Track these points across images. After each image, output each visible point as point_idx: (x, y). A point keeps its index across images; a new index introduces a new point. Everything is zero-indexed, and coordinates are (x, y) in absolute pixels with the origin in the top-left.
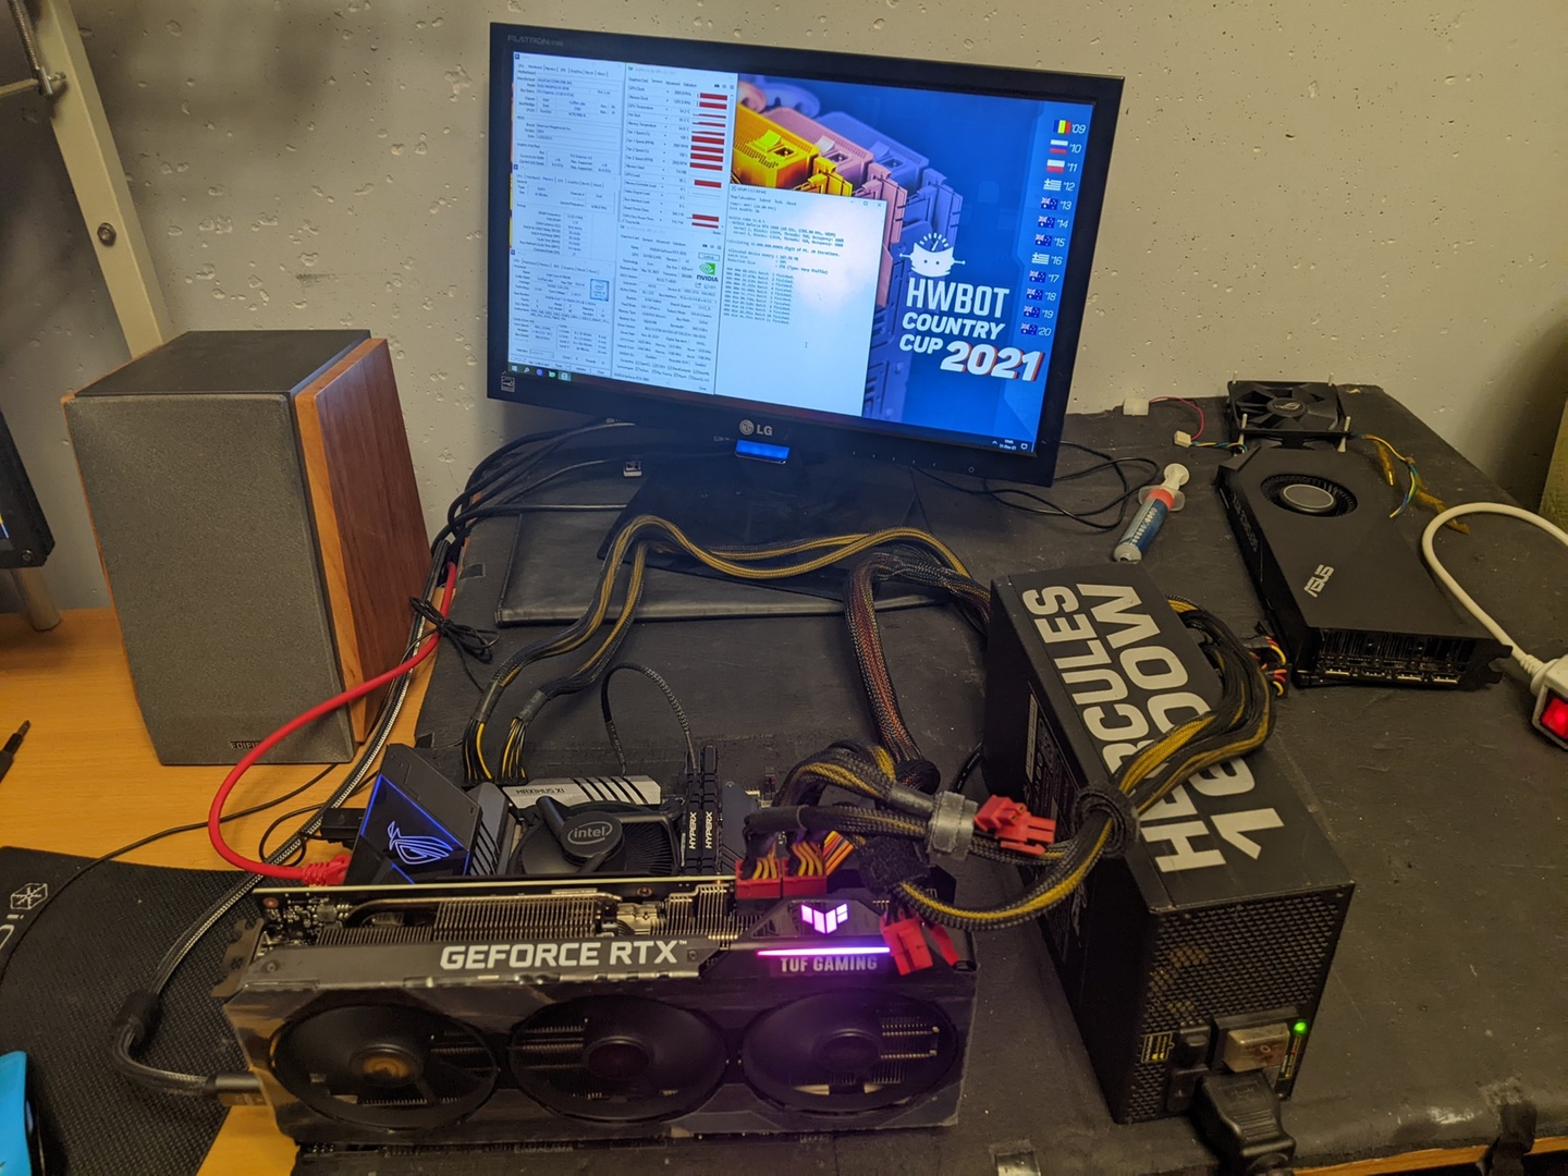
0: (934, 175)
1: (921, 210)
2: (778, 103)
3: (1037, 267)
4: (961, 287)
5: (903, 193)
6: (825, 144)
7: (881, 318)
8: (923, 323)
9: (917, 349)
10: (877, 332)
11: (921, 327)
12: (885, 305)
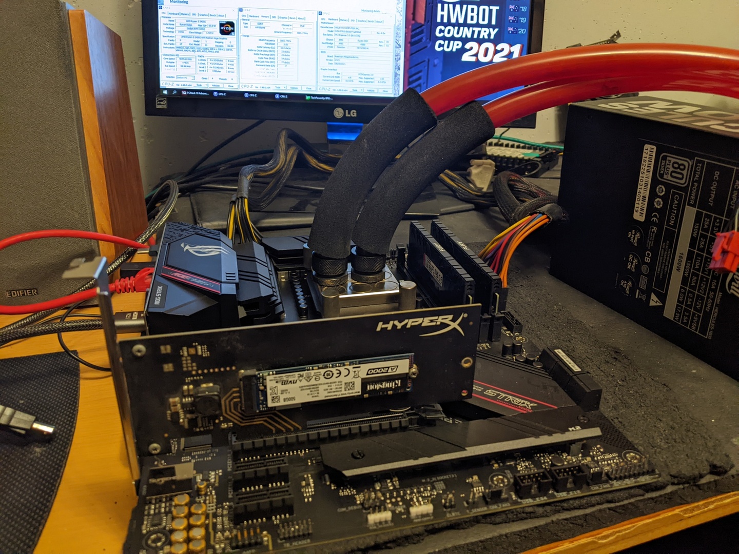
4: (470, 7)
7: (422, 32)
8: (449, 32)
9: (446, 50)
10: (420, 40)
11: (447, 35)
12: (423, 22)
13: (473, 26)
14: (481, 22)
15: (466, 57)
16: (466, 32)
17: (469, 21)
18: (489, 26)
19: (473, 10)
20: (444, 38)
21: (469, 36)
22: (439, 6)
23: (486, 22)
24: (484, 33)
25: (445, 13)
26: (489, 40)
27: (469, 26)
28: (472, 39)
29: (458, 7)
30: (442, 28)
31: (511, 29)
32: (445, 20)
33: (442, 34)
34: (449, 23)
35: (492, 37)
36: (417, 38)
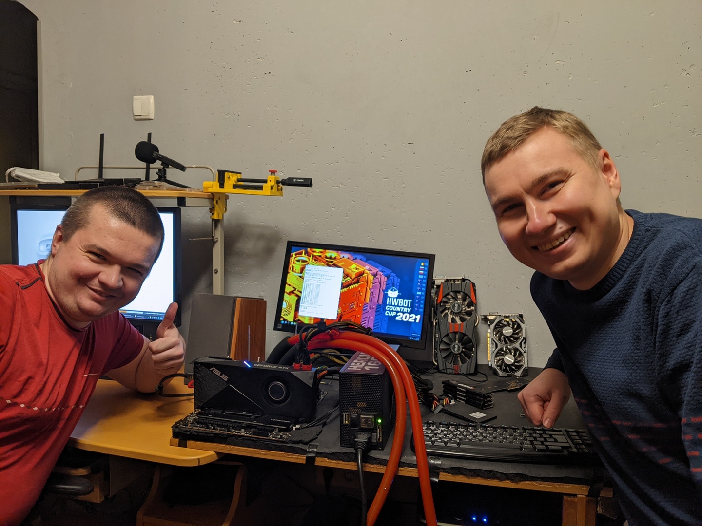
0: (393, 274)
1: (390, 282)
2: (356, 258)
3: (418, 295)
4: (400, 300)
5: (386, 278)
6: (367, 267)
7: (380, 307)
8: (391, 308)
9: (390, 315)
10: (379, 311)
11: (390, 309)
12: (381, 304)
13: (401, 307)
14: (404, 305)
15: (397, 318)
16: (398, 309)
17: (399, 305)
18: (407, 307)
19: (401, 301)
20: (389, 310)
21: (399, 310)
22: (388, 298)
23: (406, 306)
24: (405, 310)
25: (390, 301)
26: (407, 313)
27: (399, 307)
28: (400, 312)
29: (395, 299)
30: (389, 306)
31: (416, 309)
32: (390, 304)
33: (388, 309)
34: (391, 305)
35: (408, 311)
36: (378, 310)
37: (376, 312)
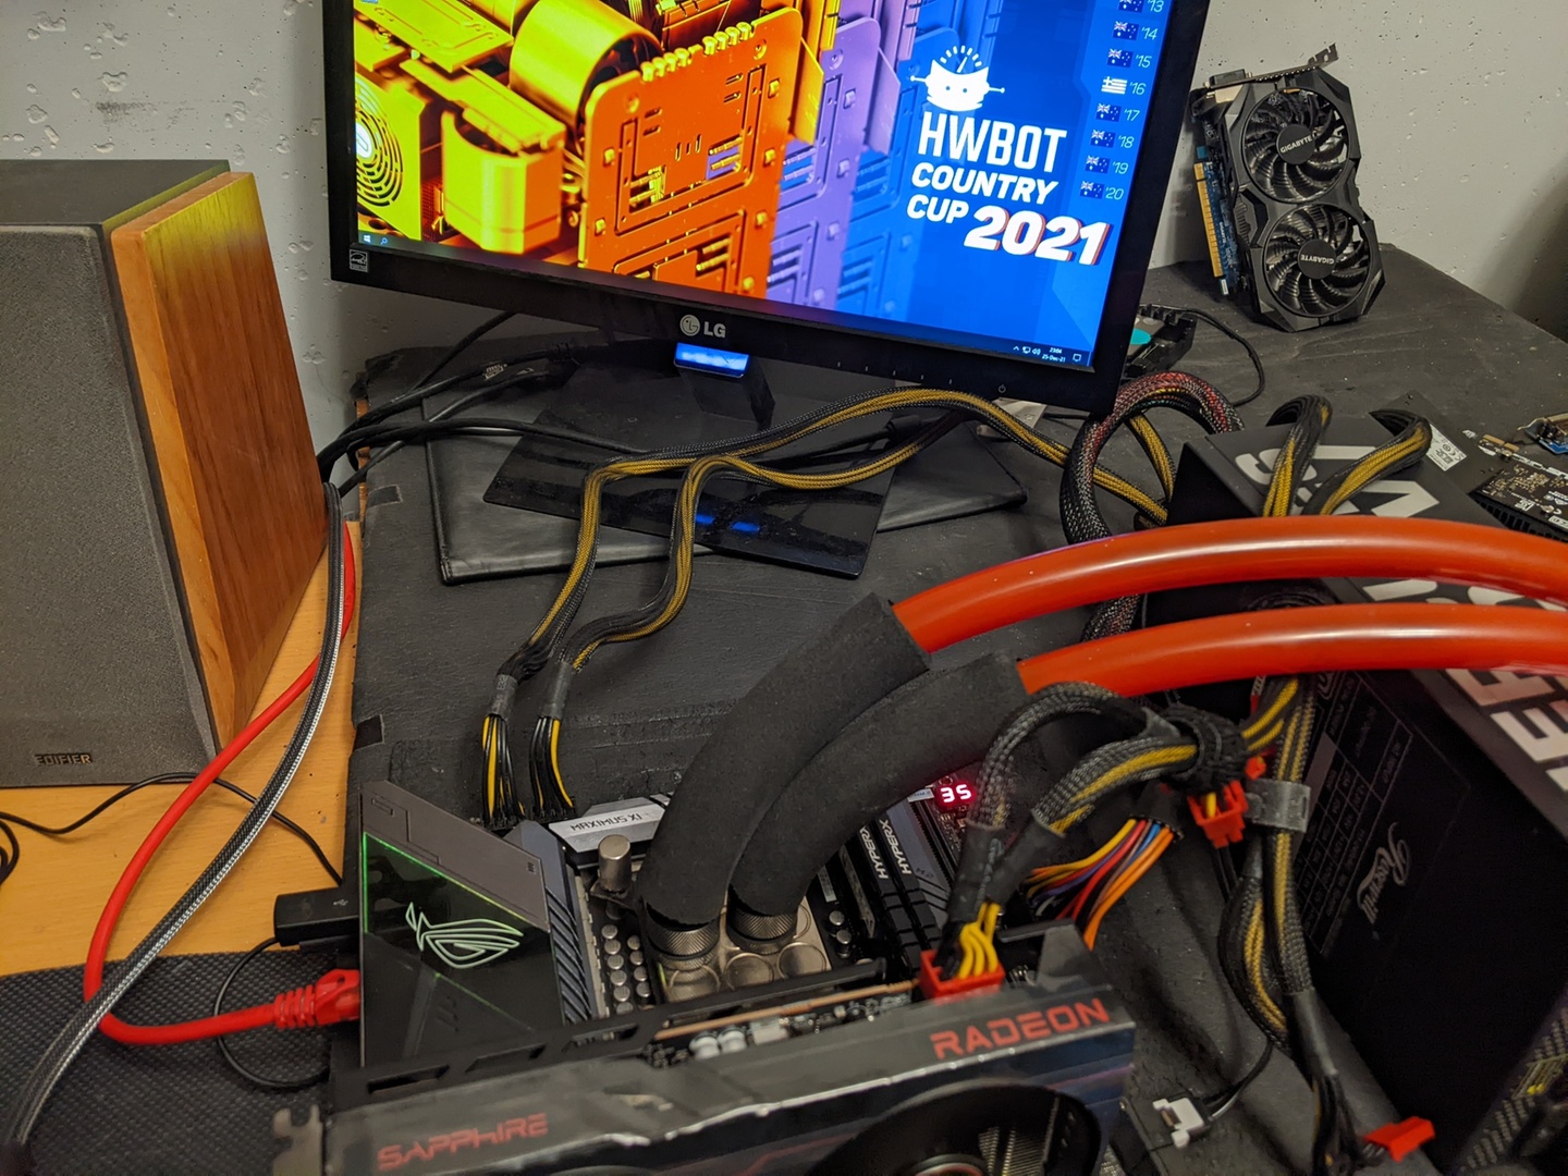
1: (942, 13)
3: (1109, 98)
7: (882, 172)
8: (942, 178)
9: (933, 217)
10: (876, 190)
11: (938, 186)
12: (886, 151)
13: (1000, 170)
15: (975, 239)
16: (983, 183)
17: (992, 159)
18: (1037, 173)
20: (930, 192)
21: (988, 192)
22: (928, 116)
23: (1031, 164)
24: (1024, 189)
25: (939, 136)
26: (1032, 206)
27: (990, 170)
28: (993, 200)
29: (970, 123)
30: (929, 167)
31: (1087, 186)
32: (937, 152)
33: (926, 182)
34: (945, 159)
35: (1041, 200)
36: (868, 185)
37: (858, 196)
